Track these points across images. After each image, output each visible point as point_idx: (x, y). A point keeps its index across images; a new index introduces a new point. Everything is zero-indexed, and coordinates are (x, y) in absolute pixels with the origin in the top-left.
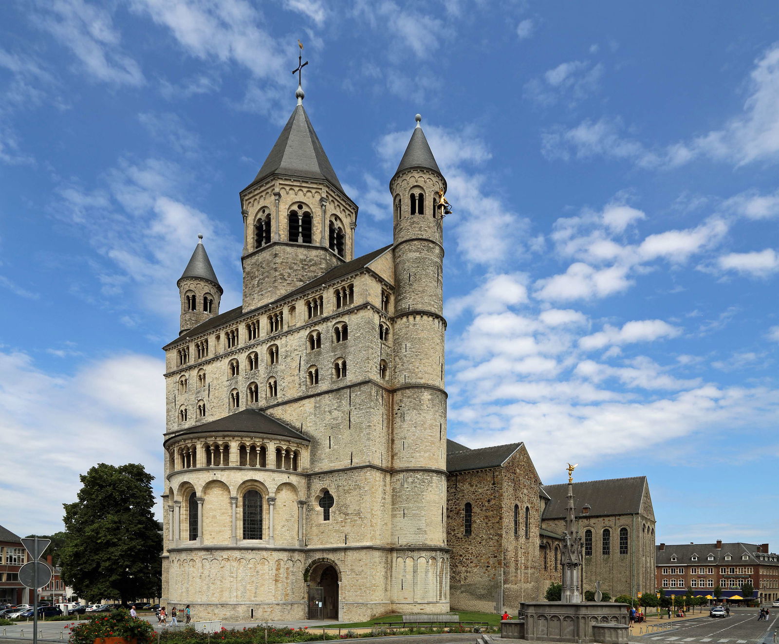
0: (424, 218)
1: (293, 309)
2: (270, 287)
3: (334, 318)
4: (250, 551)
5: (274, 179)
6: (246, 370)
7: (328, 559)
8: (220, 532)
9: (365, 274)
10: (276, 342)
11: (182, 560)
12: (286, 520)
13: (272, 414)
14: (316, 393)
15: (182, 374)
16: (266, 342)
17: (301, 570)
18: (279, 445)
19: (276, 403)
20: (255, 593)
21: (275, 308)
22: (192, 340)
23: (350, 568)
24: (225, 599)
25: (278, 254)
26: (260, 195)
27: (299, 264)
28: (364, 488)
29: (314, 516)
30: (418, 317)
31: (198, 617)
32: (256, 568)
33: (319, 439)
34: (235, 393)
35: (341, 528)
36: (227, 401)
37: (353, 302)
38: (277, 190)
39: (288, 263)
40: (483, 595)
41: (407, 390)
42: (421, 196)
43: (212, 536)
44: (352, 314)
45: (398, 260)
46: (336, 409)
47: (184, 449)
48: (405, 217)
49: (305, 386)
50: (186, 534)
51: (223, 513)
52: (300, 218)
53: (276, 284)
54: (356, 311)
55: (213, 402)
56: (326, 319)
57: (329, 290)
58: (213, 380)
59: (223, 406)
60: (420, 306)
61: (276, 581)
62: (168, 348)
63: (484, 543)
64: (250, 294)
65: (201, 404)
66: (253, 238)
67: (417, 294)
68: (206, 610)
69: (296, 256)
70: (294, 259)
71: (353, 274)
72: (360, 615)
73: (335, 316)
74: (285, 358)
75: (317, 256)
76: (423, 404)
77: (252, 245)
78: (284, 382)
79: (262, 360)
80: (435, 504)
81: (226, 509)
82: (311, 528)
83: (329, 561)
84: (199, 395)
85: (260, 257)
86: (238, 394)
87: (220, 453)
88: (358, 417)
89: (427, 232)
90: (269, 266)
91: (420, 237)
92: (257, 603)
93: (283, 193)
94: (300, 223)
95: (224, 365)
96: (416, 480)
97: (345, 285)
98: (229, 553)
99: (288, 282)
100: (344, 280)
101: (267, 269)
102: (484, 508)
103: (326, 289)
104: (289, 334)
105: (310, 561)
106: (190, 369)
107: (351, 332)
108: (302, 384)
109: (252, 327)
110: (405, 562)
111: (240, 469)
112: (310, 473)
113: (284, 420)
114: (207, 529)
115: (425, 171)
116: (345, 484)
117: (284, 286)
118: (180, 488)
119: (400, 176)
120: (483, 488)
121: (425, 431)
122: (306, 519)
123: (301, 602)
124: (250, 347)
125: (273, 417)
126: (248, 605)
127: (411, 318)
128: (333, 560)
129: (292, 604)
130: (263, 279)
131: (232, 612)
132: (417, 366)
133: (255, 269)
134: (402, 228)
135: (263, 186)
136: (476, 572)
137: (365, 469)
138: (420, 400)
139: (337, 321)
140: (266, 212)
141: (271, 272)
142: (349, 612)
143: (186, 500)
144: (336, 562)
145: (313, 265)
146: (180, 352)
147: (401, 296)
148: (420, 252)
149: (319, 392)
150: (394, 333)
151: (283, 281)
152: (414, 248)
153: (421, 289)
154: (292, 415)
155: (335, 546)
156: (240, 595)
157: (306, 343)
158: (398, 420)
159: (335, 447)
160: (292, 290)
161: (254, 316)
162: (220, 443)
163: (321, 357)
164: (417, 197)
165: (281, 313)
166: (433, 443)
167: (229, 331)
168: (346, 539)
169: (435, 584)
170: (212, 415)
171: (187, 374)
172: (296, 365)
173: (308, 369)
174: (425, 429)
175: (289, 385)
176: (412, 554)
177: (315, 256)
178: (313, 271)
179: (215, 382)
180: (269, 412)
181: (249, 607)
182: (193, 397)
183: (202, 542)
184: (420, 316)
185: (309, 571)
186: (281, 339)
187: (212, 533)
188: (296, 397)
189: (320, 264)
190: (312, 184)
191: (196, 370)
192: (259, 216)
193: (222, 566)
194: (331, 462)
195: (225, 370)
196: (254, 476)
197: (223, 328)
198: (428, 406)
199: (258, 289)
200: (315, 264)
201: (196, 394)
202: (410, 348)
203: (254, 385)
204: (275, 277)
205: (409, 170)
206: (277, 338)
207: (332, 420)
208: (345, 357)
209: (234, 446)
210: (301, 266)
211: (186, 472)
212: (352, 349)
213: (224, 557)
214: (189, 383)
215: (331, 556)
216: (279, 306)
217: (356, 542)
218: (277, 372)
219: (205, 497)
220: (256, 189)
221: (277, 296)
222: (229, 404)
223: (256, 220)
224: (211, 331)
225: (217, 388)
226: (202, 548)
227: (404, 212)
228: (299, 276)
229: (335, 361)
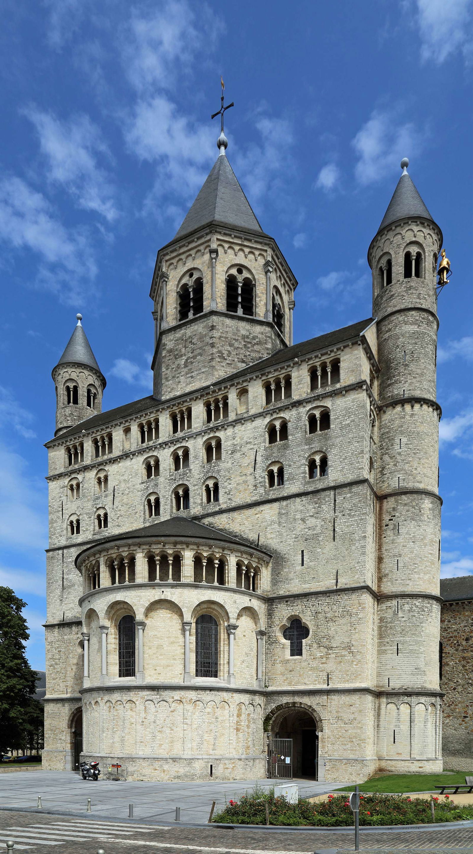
0: (423, 282)
1: (243, 392)
2: (205, 367)
3: (310, 402)
4: (208, 692)
5: (211, 232)
6: (170, 469)
7: (301, 703)
8: (168, 666)
9: (359, 345)
10: (217, 434)
11: (114, 702)
12: (246, 654)
13: (210, 524)
14: (281, 496)
15: (73, 476)
16: (203, 434)
17: (261, 716)
18: (241, 559)
19: (217, 509)
20: (214, 745)
21: (217, 391)
22: (89, 434)
23: (335, 715)
24: (177, 751)
25: (215, 326)
26: (188, 254)
27: (241, 341)
28: (357, 614)
29: (278, 651)
30: (417, 406)
31: (141, 774)
32: (215, 713)
33: (285, 554)
34: (152, 498)
35: (321, 666)
36: (142, 508)
37: (339, 381)
38: (214, 246)
39: (227, 338)
40: (458, 751)
41: (403, 496)
42: (419, 255)
43: (157, 672)
44: (337, 396)
45: (387, 335)
46: (312, 516)
47: (116, 559)
48: (399, 281)
49: (263, 488)
50: (115, 669)
51: (173, 643)
52: (240, 285)
53: (213, 363)
54: (344, 392)
55: (120, 510)
56: (299, 403)
57: (301, 367)
58: (120, 482)
59: (135, 514)
60: (419, 392)
61: (238, 730)
62: (52, 445)
63: (460, 689)
64: (173, 377)
65: (101, 512)
66: (176, 308)
67: (415, 378)
68: (152, 765)
69: (237, 330)
70: (234, 334)
71: (341, 345)
72: (351, 774)
73: (312, 399)
74: (232, 453)
75: (262, 333)
76: (424, 514)
77: (174, 317)
78: (230, 484)
79: (196, 457)
80: (434, 639)
81: (176, 637)
82: (273, 665)
83: (303, 706)
84: (97, 502)
85: (188, 331)
86: (157, 501)
87: (168, 565)
88: (348, 526)
89: (427, 300)
90: (204, 341)
91: (420, 306)
92: (217, 757)
93: (220, 250)
94: (240, 292)
95: (138, 463)
96: (414, 608)
97: (326, 360)
98: (182, 693)
99: (227, 362)
100: (326, 354)
101: (200, 344)
102: (461, 648)
103: (295, 365)
104: (238, 423)
105: (273, 706)
106: (85, 469)
107: (335, 419)
108: (259, 485)
109: (179, 416)
110: (398, 709)
111: (196, 587)
112: (271, 596)
113: (231, 530)
114: (151, 662)
115: (426, 224)
116: (326, 609)
117: (223, 366)
118: (109, 610)
119: (391, 229)
120: (459, 624)
121: (425, 547)
122: (267, 653)
123: (262, 756)
124: (178, 441)
125: (213, 527)
126: (206, 760)
127: (408, 407)
128: (309, 704)
129: (254, 760)
130: (194, 357)
131: (187, 769)
132: (415, 467)
133: (181, 346)
134: (393, 295)
135: (193, 241)
136: (448, 723)
137: (359, 591)
138: (420, 509)
139: (314, 405)
140: (194, 276)
141: (206, 348)
142: (334, 770)
143: (115, 626)
144: (314, 707)
145: (257, 344)
146: (68, 450)
147: (391, 379)
148: (419, 326)
149: (286, 495)
150: (381, 426)
151: (222, 360)
152: (411, 319)
153: (419, 371)
154: (244, 524)
155: (311, 687)
156: (195, 747)
157: (265, 435)
158: (389, 533)
159: (310, 564)
160: (232, 372)
161: (183, 402)
162: (170, 552)
163: (288, 452)
164: (414, 256)
165: (226, 398)
166: (433, 563)
167: (144, 422)
168: (328, 679)
169: (434, 736)
170: (118, 526)
171: (80, 477)
172: (249, 461)
173: (268, 467)
174: (425, 545)
175: (238, 487)
176: (409, 699)
177: (259, 333)
178: (257, 351)
179: (123, 485)
180: (206, 521)
181: (208, 762)
182: (90, 504)
183: (143, 678)
184: (419, 405)
185: (270, 719)
186: (226, 429)
187: (157, 668)
188: (250, 502)
189: (266, 343)
190: (256, 244)
191: (94, 472)
192: (183, 281)
193: (172, 709)
194: (305, 582)
195: (138, 470)
196: (212, 596)
197: (136, 418)
198: (429, 517)
199: (186, 370)
200: (259, 343)
201: (94, 501)
202: (406, 444)
203: (182, 489)
204: (212, 354)
205: (406, 221)
206: (220, 428)
207: (307, 530)
208: (326, 450)
209: (188, 556)
210: (243, 343)
211: (119, 589)
212: (338, 440)
213: (176, 698)
214: (83, 487)
215: (306, 701)
216: (223, 388)
217: (344, 682)
218: (219, 471)
219: (146, 622)
220: (184, 246)
221: (214, 378)
222: (145, 512)
223: (180, 286)
224: (118, 422)
225: (126, 492)
226: (146, 686)
227: (397, 274)
228: (241, 355)
229: (310, 456)
